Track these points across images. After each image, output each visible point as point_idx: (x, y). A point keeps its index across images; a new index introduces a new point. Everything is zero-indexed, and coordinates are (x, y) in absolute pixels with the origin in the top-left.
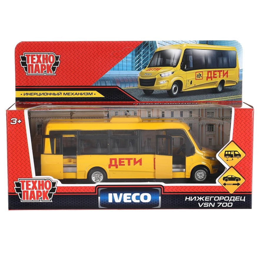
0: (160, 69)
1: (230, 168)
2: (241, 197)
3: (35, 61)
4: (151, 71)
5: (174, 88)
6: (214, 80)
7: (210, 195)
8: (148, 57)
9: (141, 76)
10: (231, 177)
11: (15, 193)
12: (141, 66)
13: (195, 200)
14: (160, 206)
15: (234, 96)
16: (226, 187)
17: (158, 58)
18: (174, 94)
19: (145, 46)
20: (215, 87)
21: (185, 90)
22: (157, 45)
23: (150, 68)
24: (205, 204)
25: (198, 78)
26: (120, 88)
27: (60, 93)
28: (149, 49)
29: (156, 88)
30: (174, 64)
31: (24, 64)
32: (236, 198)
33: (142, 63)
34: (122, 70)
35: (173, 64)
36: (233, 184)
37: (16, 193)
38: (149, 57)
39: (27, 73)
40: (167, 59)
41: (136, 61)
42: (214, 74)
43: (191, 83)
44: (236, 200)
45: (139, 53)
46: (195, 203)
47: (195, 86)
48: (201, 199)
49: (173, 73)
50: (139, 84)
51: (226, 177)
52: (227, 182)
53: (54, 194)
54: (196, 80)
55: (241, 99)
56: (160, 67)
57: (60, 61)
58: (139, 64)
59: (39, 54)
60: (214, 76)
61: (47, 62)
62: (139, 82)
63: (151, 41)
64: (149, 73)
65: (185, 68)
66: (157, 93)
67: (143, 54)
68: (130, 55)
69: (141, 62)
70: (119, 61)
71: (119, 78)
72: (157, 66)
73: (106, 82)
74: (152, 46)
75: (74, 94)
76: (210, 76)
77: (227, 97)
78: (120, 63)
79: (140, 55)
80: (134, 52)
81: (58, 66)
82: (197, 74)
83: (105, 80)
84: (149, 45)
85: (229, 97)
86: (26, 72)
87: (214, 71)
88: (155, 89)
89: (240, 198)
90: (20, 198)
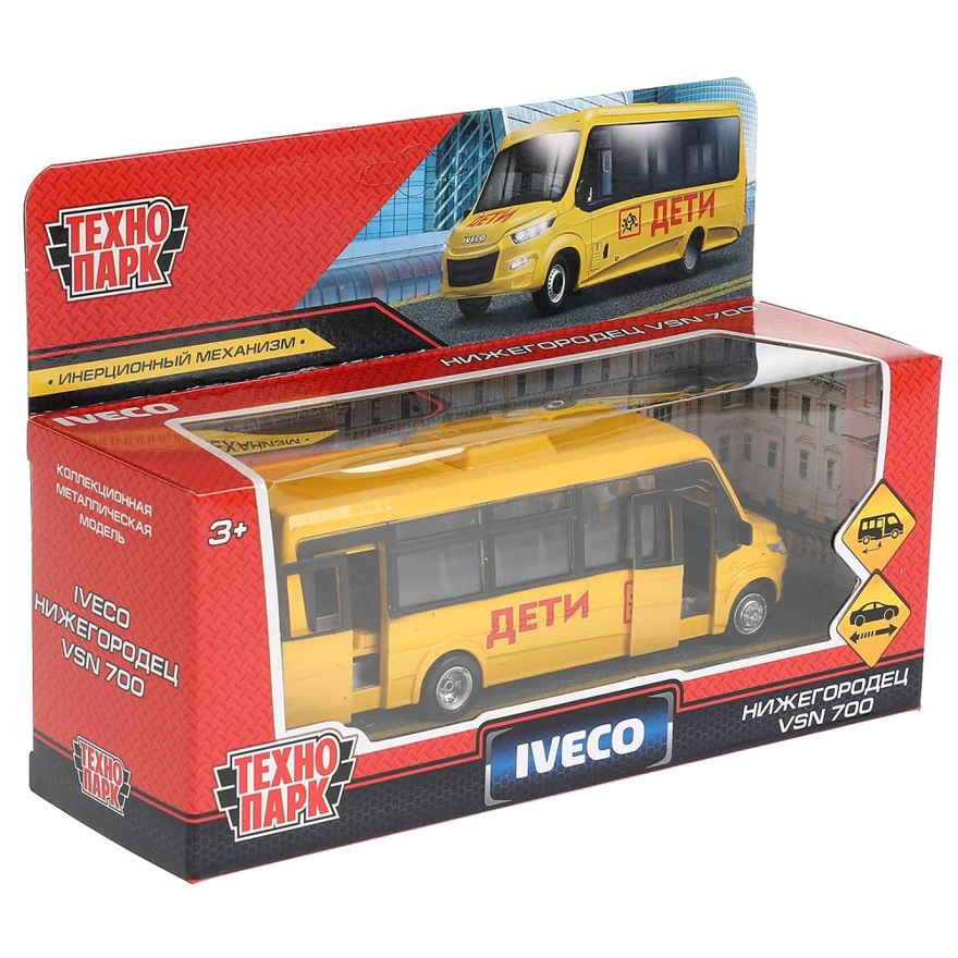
0: (511, 214)
1: (872, 576)
2: (898, 672)
3: (100, 238)
4: (484, 226)
5: (552, 280)
6: (674, 232)
7: (811, 687)
8: (475, 174)
9: (453, 250)
10: (871, 607)
11: (217, 812)
12: (454, 213)
13: (771, 712)
14: (668, 758)
15: (731, 283)
16: (858, 646)
17: (508, 171)
18: (555, 301)
19: (468, 132)
20: (675, 256)
21: (587, 281)
22: (506, 120)
23: (481, 214)
24: (797, 721)
25: (627, 233)
26: (385, 306)
27: (184, 356)
28: (481, 143)
29: (499, 287)
30: (557, 190)
31: (60, 256)
32: (884, 680)
33: (455, 200)
34: (394, 234)
35: (554, 189)
36: (879, 632)
37: (221, 810)
38: (480, 174)
39: (73, 294)
40: (535, 172)
41: (437, 193)
42: (675, 211)
43: (605, 255)
44: (883, 686)
45: (448, 160)
46: (770, 722)
47: (619, 264)
48: (786, 703)
49: (551, 223)
50: (446, 280)
51: (860, 612)
52: (860, 630)
53: (347, 788)
54: (620, 238)
55: (749, 290)
56: (514, 208)
57: (186, 229)
58: (446, 203)
59: (113, 211)
60: (673, 218)
61: (141, 240)
62: (445, 275)
63: (485, 112)
64: (475, 234)
65: (589, 199)
66: (500, 307)
67: (461, 163)
68: (418, 175)
69: (455, 194)
70: (383, 199)
71: (382, 265)
72: (502, 205)
73: (338, 289)
74: (490, 131)
75: (233, 352)
76: (660, 217)
77: (711, 290)
78: (387, 208)
79: (452, 170)
80: (432, 161)
81: (180, 250)
82: (625, 215)
83: (334, 283)
84: (481, 127)
85: (716, 288)
86: (68, 287)
87: (676, 200)
88: (494, 293)
89: (894, 676)
90: (232, 828)
